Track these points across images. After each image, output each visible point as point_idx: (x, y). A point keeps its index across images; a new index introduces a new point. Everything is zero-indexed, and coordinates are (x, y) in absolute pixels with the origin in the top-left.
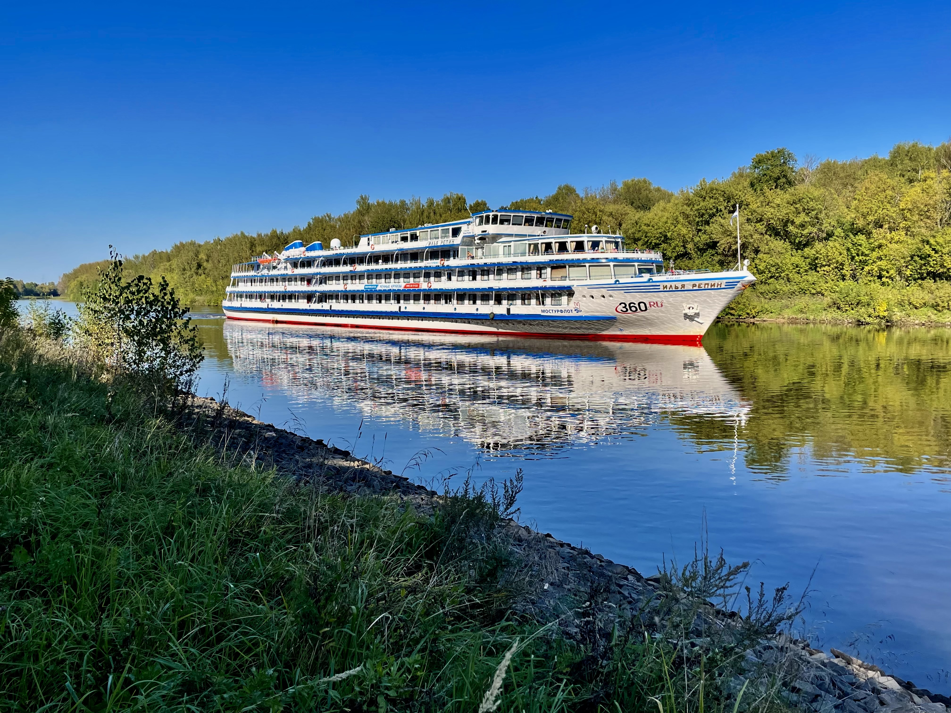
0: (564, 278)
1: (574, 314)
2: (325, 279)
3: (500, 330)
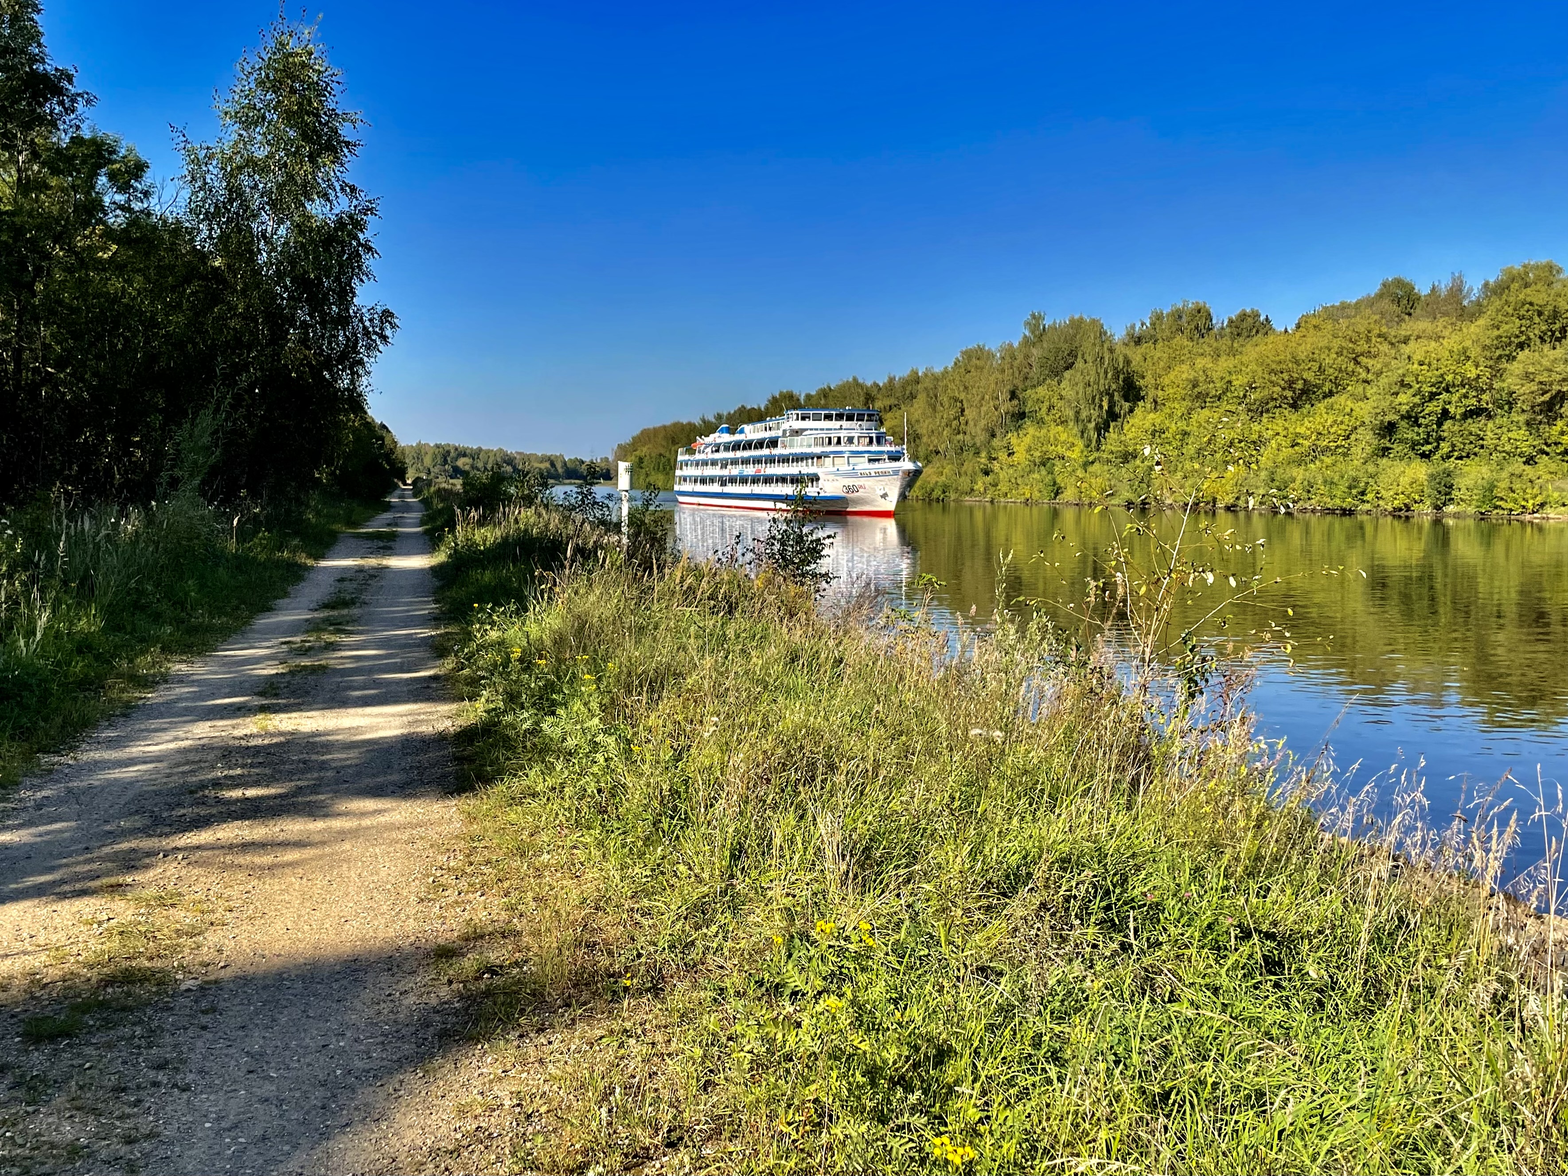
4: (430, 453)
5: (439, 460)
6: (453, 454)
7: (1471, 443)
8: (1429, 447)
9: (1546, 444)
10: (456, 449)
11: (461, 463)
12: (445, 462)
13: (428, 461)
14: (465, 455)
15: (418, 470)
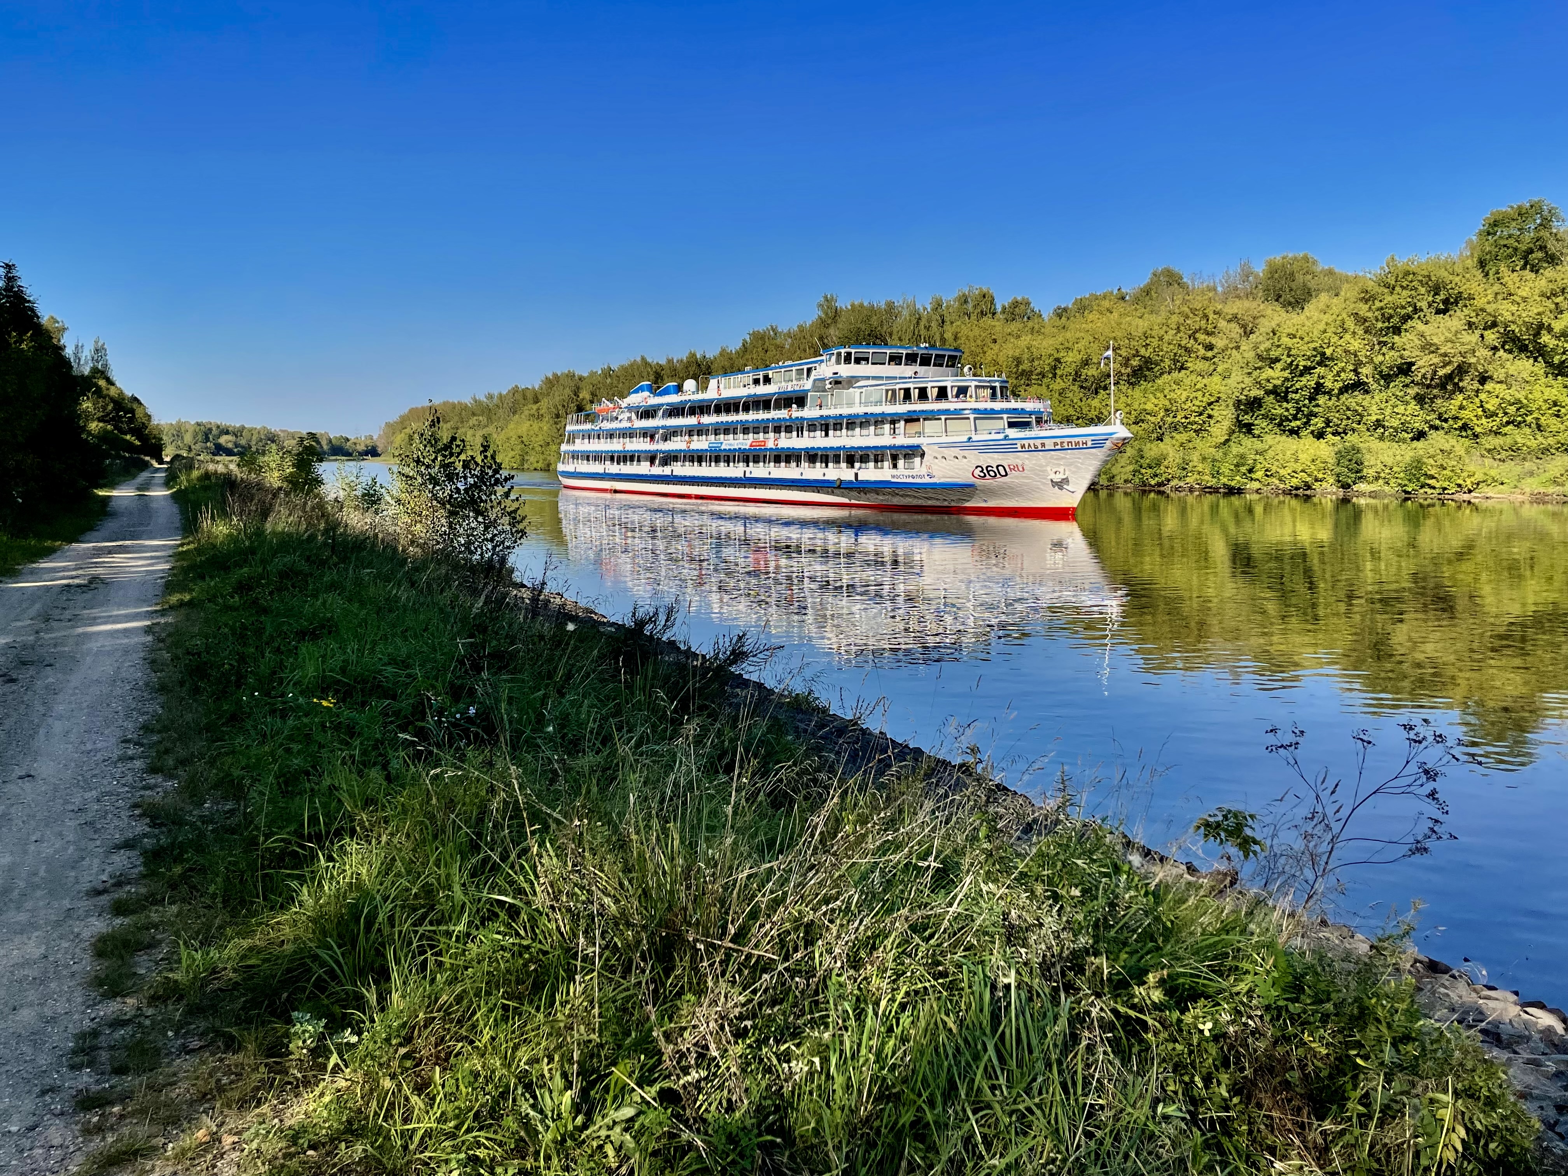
0: (919, 434)
1: (927, 480)
2: (670, 434)
3: (853, 502)
4: (191, 430)
5: (200, 437)
6: (215, 431)
7: (1348, 418)
8: (1298, 423)
9: (1440, 418)
10: (218, 427)
11: (223, 440)
12: (207, 439)
13: (188, 438)
14: (227, 433)
15: (178, 447)
